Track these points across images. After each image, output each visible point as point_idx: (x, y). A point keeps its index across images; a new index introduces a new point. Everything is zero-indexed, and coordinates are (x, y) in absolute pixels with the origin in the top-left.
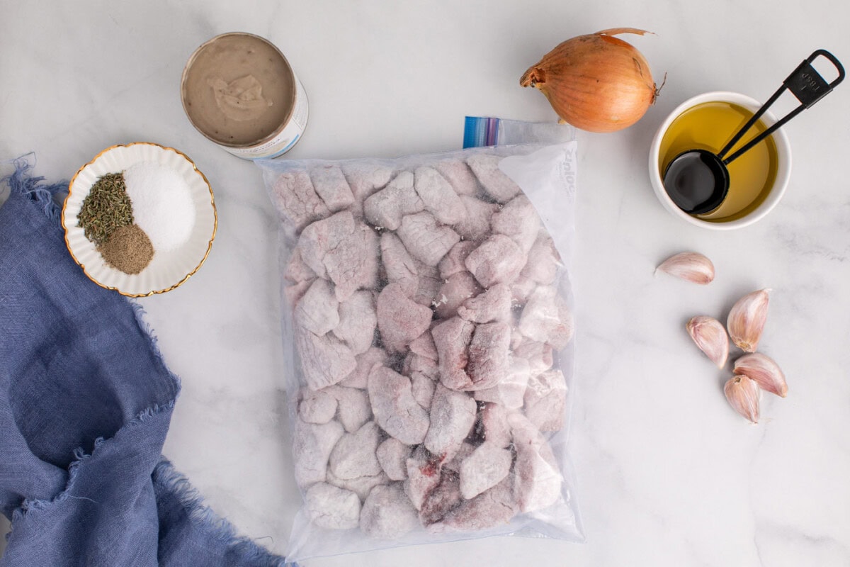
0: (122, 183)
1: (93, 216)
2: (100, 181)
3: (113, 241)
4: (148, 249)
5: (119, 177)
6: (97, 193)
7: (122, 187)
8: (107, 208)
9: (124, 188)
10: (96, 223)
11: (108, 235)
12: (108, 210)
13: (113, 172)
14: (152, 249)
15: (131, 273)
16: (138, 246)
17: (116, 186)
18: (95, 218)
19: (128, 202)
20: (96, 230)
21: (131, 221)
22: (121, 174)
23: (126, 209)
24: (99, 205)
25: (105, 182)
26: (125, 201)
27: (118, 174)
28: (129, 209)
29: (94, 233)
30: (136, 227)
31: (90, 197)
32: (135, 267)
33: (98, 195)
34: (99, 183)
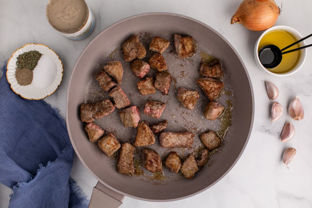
0: (40, 57)
1: (23, 59)
2: (34, 51)
3: (23, 70)
4: (30, 81)
5: (40, 55)
6: (30, 54)
7: (38, 59)
8: (29, 60)
9: (39, 59)
10: (22, 62)
11: (23, 68)
12: (29, 61)
13: (40, 52)
14: (31, 82)
15: (19, 84)
16: (28, 78)
17: (37, 57)
18: (23, 60)
19: (36, 64)
20: (21, 63)
21: (32, 70)
22: (42, 55)
23: (34, 65)
24: (28, 58)
25: (35, 53)
26: (36, 63)
27: (41, 54)
28: (35, 66)
29: (19, 63)
30: (32, 73)
31: (27, 53)
32: (22, 83)
33: (30, 55)
34: (33, 52)
